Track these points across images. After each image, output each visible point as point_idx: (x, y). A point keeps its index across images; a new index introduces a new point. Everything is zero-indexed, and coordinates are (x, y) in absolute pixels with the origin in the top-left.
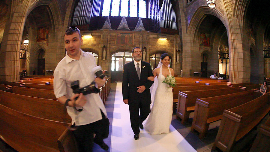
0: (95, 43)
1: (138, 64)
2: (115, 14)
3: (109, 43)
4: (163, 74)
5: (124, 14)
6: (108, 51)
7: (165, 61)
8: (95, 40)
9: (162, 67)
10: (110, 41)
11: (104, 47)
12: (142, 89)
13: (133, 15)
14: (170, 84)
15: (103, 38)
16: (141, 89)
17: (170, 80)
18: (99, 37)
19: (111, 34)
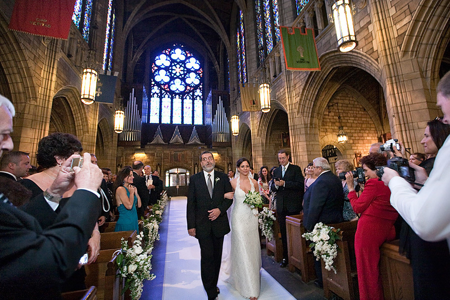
0: (148, 160)
1: (209, 175)
2: (166, 120)
3: (163, 160)
4: (241, 188)
5: (177, 120)
6: (162, 168)
7: (242, 169)
8: (149, 158)
9: (239, 177)
10: (164, 159)
11: (159, 164)
12: (215, 213)
13: (188, 121)
14: (255, 205)
15: (157, 156)
16: (213, 214)
17: (254, 198)
18: (153, 155)
19: (165, 152)
